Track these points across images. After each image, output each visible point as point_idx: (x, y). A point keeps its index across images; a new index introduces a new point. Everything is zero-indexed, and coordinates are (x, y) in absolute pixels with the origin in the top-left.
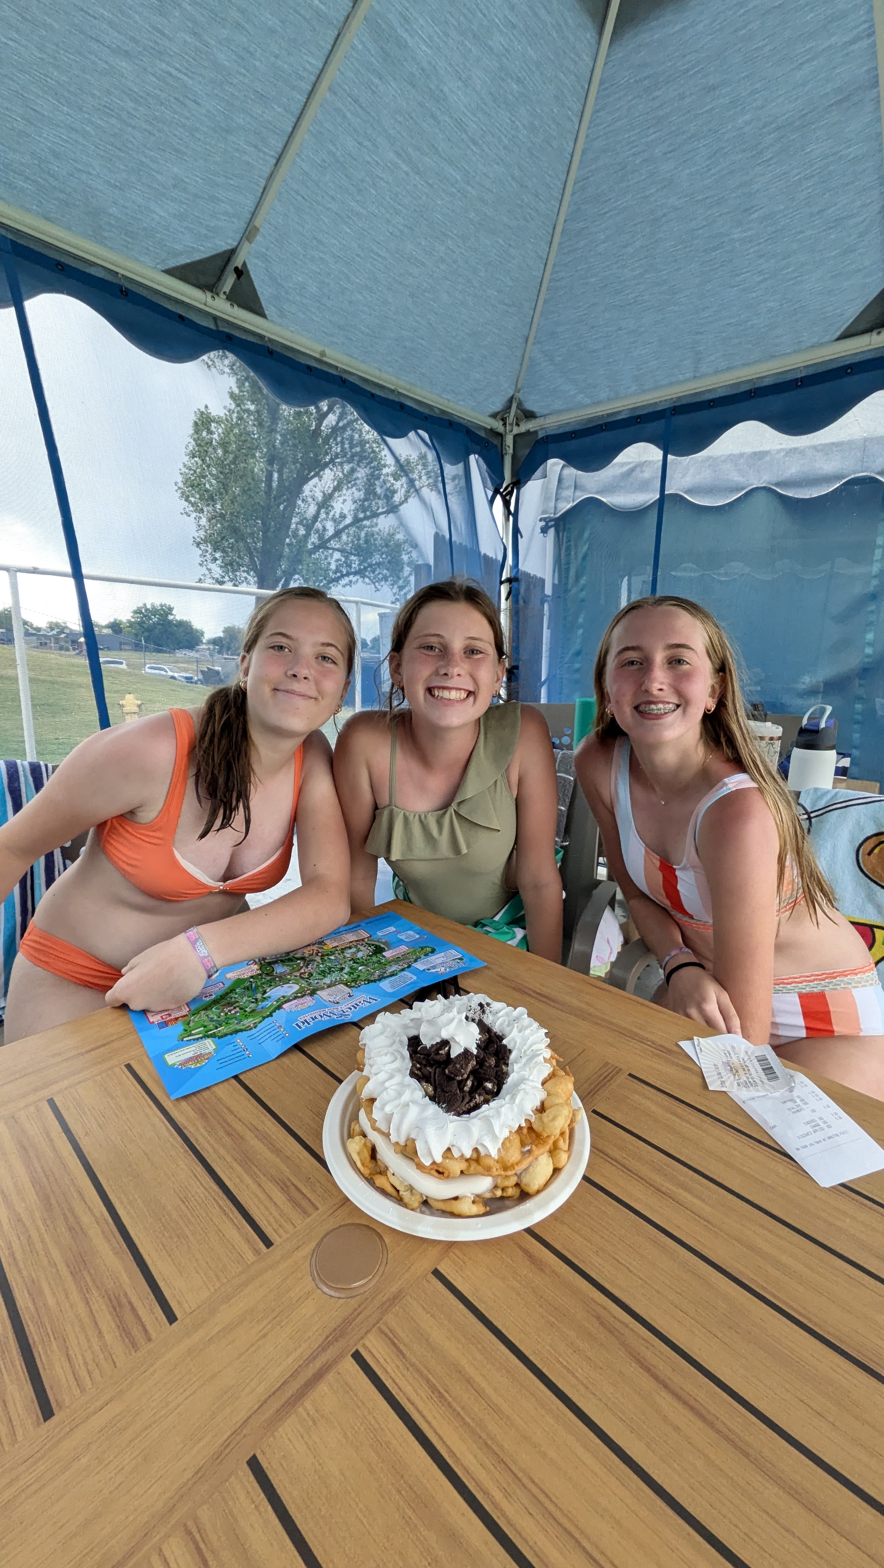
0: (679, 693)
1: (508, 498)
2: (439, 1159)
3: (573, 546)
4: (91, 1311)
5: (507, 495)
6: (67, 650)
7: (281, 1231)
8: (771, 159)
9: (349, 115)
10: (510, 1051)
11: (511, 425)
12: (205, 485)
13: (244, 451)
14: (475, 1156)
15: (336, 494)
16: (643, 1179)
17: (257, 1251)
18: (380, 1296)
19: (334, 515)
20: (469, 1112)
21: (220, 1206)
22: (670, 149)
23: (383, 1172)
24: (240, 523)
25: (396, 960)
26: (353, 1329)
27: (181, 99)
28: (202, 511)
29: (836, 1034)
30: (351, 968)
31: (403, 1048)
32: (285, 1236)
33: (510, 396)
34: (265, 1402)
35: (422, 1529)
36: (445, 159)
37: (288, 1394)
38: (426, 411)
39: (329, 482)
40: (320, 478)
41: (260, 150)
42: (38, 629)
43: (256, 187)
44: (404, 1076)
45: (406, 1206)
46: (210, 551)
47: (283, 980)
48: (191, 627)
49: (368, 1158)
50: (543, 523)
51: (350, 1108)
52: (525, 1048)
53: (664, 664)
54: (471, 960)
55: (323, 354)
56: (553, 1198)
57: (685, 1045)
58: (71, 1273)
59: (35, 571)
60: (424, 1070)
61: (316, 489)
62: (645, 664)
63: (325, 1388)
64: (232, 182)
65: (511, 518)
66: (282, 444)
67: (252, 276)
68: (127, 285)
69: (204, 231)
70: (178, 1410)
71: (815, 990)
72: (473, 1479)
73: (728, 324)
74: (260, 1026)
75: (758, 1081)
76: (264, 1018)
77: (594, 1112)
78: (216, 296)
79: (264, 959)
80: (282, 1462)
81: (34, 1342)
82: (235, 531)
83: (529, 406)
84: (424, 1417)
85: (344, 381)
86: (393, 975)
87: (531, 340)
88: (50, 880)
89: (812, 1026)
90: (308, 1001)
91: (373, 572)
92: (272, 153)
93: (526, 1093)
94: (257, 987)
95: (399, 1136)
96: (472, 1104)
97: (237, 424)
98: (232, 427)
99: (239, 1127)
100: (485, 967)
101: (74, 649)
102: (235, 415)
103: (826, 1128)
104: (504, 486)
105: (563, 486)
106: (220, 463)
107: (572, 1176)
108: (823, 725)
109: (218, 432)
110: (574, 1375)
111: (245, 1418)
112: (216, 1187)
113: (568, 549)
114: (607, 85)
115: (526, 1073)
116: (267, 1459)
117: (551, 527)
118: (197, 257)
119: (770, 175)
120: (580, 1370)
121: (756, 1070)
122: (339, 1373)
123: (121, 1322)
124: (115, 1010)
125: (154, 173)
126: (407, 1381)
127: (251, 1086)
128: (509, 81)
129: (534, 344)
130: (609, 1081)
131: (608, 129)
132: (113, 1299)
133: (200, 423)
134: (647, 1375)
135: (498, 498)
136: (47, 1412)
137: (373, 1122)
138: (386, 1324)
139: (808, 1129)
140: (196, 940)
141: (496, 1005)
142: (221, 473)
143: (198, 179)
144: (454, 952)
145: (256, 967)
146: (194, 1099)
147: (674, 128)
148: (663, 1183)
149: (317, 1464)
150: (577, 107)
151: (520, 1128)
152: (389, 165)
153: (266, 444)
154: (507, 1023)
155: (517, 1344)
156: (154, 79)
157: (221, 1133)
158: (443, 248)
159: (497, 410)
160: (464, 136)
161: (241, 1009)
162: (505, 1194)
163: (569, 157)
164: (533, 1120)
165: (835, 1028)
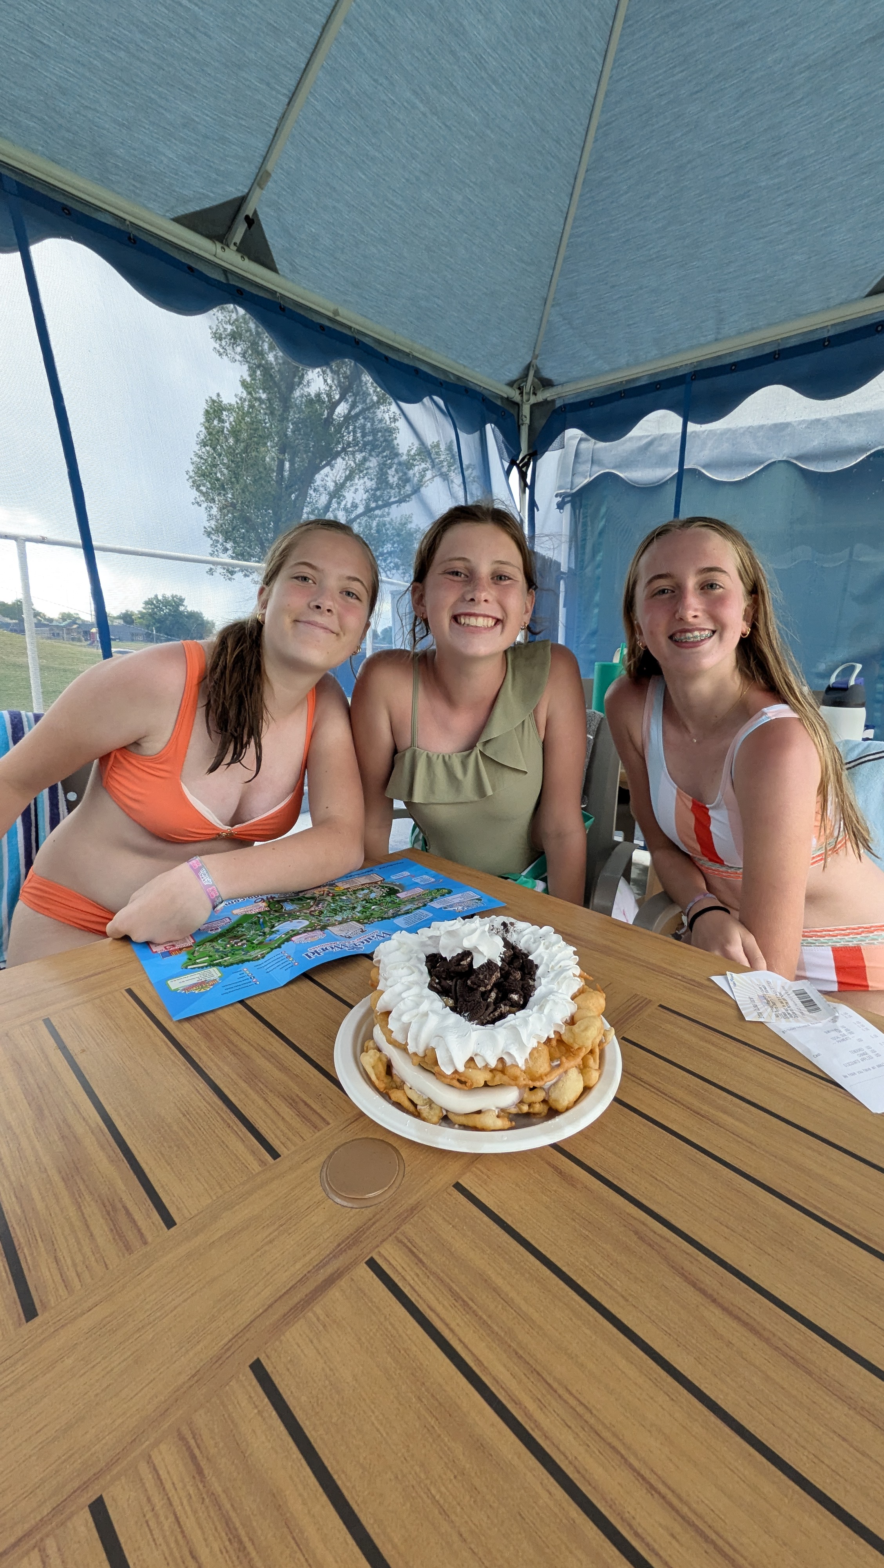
0: (714, 618)
1: (524, 469)
2: (461, 1068)
3: (589, 523)
4: (83, 1214)
5: (523, 466)
6: (79, 640)
7: (289, 1144)
8: (802, 99)
9: (365, 50)
10: (537, 967)
11: (528, 394)
12: (216, 474)
13: (256, 439)
14: (500, 1066)
15: (348, 484)
16: (679, 1102)
17: (263, 1162)
18: (397, 1207)
19: (345, 505)
20: (493, 1022)
21: (223, 1119)
22: (696, 89)
23: (400, 1086)
24: (251, 513)
25: (412, 900)
26: (368, 1237)
27: (192, 31)
28: (213, 500)
29: (870, 989)
30: (364, 907)
31: (421, 964)
32: (293, 1148)
33: (528, 362)
34: (270, 1306)
35: (446, 1440)
36: (463, 98)
37: (296, 1300)
38: (442, 377)
39: (341, 471)
40: (332, 467)
41: (273, 89)
42: (51, 620)
43: (268, 129)
44: (422, 988)
45: (424, 1119)
46: (221, 541)
47: (292, 916)
48: (202, 618)
49: (383, 1073)
50: (559, 499)
51: (364, 1029)
52: (553, 963)
53: (695, 589)
54: (489, 901)
55: (336, 313)
56: (584, 1114)
57: (718, 980)
58: (63, 1179)
59: (43, 541)
60: (443, 983)
61: (328, 479)
62: (677, 592)
63: (337, 1294)
64: (243, 123)
65: (527, 490)
66: (293, 432)
67: (264, 226)
68: (135, 232)
69: (214, 176)
70: (174, 1313)
71: (851, 944)
72: (503, 1388)
73: (753, 280)
74: (267, 957)
75: (797, 1013)
76: (272, 949)
77: (624, 1039)
78: (226, 248)
79: (272, 898)
80: (289, 1366)
81: (20, 1244)
82: (246, 520)
83: (547, 374)
84: (447, 1325)
85: (357, 342)
86: (407, 913)
87: (549, 303)
88: (55, 821)
89: (843, 980)
90: (319, 934)
91: (385, 560)
92: (285, 91)
93: (555, 1003)
94: (265, 922)
95: (417, 1047)
96: (496, 1014)
97: (248, 412)
98: (244, 415)
99: (245, 1047)
100: (505, 907)
101: (86, 640)
102: (247, 403)
103: (875, 1057)
104: (520, 458)
105: (580, 460)
106: (231, 452)
107: (604, 1093)
108: (852, 682)
109: (229, 420)
110: (611, 1287)
111: (248, 1321)
112: (220, 1103)
113: (585, 525)
114: (630, 22)
115: (554, 986)
116: (272, 1363)
117: (568, 502)
118: (207, 205)
119: (799, 117)
120: (618, 1282)
121: (795, 1004)
122: (352, 1280)
123: (114, 1225)
124: (116, 942)
125: (163, 111)
126: (428, 1288)
127: (258, 1011)
128: (532, 15)
129: (553, 306)
130: (638, 1011)
131: (635, 69)
132: (107, 1204)
133: (211, 411)
134: (692, 1289)
135: (515, 470)
136: (30, 1311)
137: (388, 1033)
138: (403, 1233)
139: (856, 1057)
140: (200, 868)
141: (520, 925)
142: (232, 461)
143: (208, 118)
144: (471, 893)
145: (264, 904)
146: (198, 1021)
147: (700, 67)
148: (701, 1106)
149: (328, 1370)
150: (601, 45)
151: (549, 1040)
152: (405, 104)
153: (278, 432)
154: (532, 940)
155: (548, 1256)
156: (164, 10)
157: (226, 1053)
158: (460, 198)
159: (515, 378)
160: (483, 74)
161: (248, 941)
162: (531, 1110)
163: (592, 100)
164: (562, 1032)
165: (870, 983)
